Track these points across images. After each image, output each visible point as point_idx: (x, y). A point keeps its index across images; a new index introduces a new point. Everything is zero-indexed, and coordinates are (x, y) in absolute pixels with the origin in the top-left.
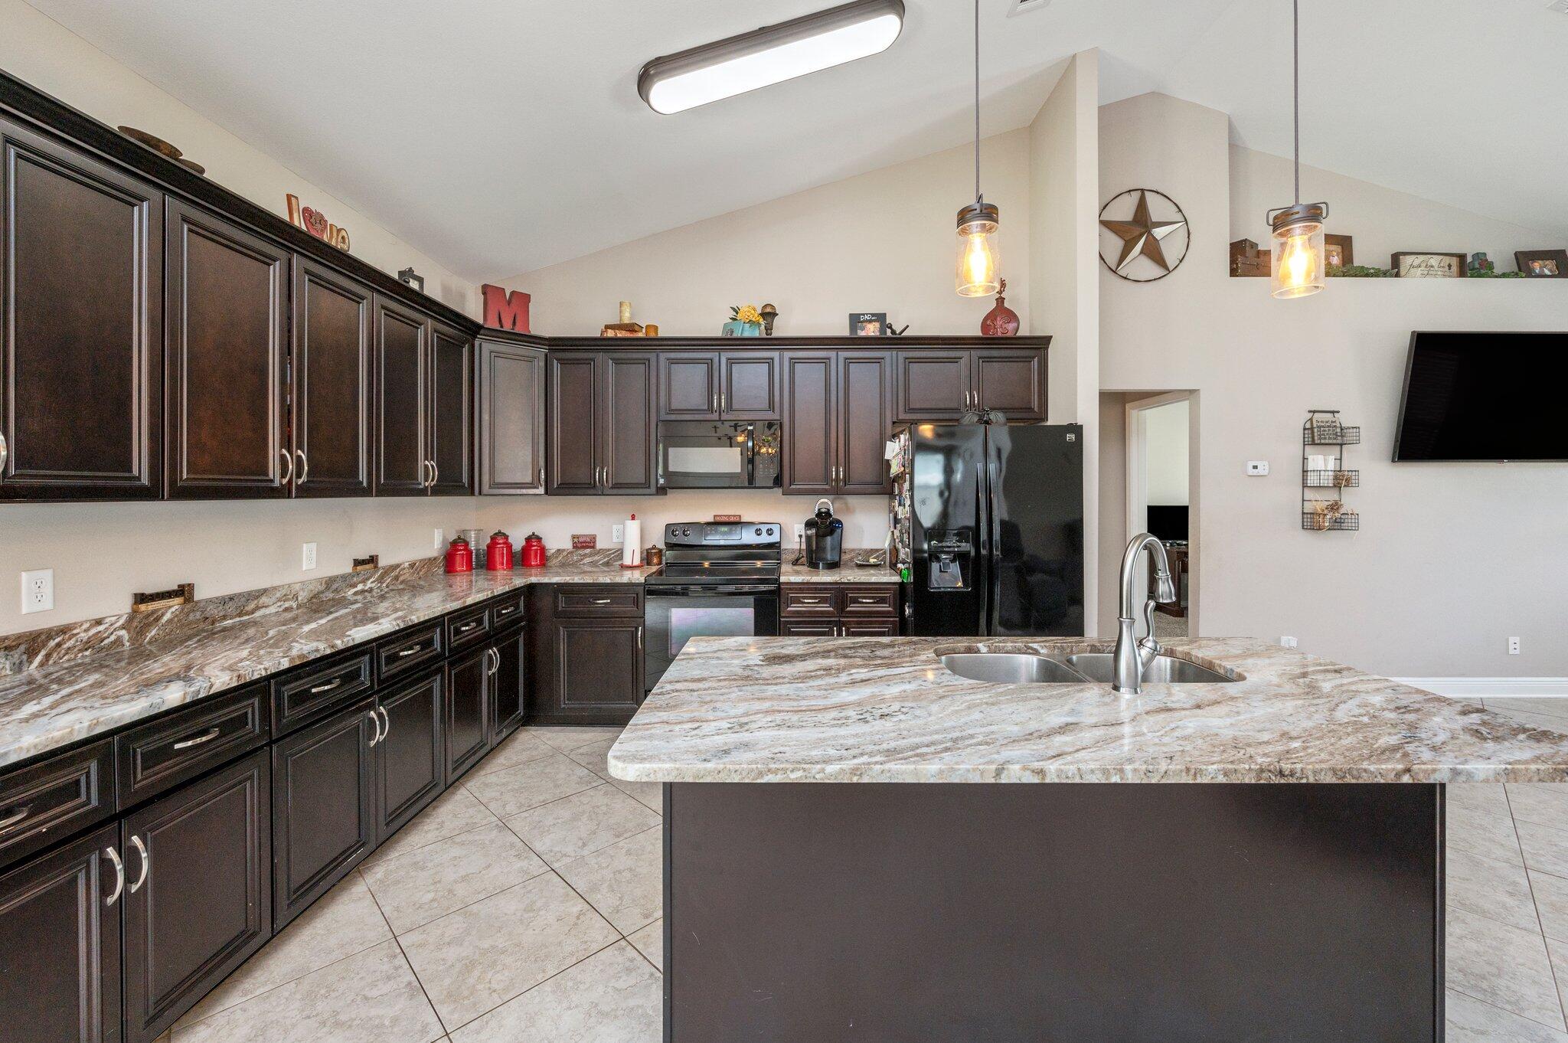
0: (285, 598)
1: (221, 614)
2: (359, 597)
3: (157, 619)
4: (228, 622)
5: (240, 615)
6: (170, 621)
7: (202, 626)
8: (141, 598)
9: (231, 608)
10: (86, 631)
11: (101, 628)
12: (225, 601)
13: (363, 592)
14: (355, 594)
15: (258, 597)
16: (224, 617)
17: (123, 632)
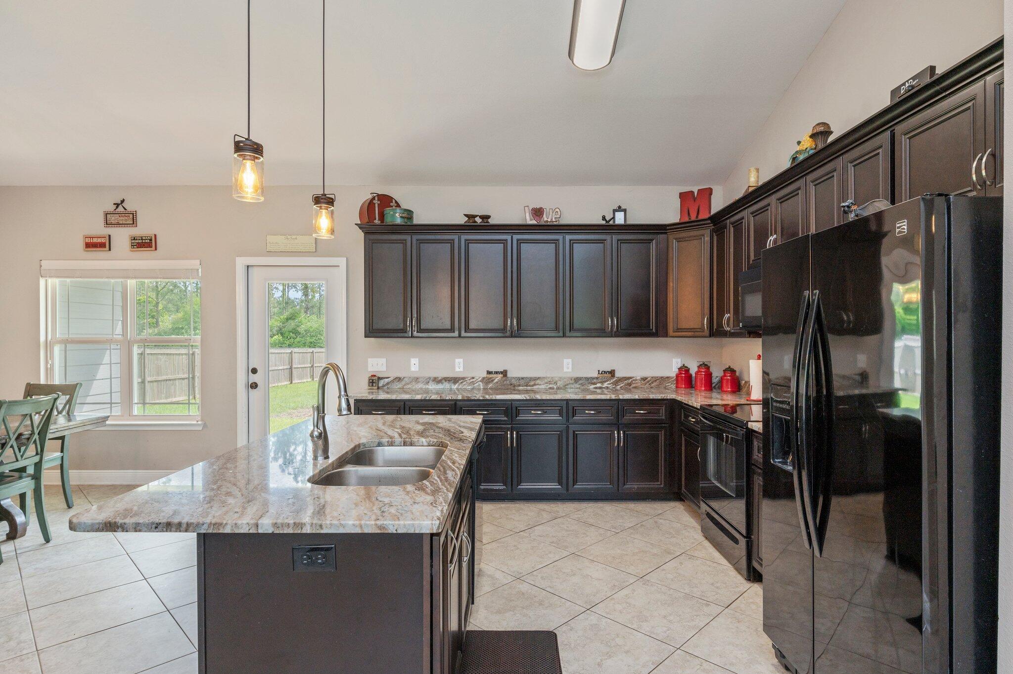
0: (550, 383)
1: (518, 384)
2: (599, 391)
3: (492, 381)
4: (521, 388)
5: (527, 386)
6: (497, 382)
7: (509, 387)
8: (489, 373)
9: (522, 382)
10: (470, 380)
11: (474, 380)
12: (519, 379)
13: (600, 388)
14: (596, 388)
15: (535, 380)
16: (519, 386)
17: (481, 383)
